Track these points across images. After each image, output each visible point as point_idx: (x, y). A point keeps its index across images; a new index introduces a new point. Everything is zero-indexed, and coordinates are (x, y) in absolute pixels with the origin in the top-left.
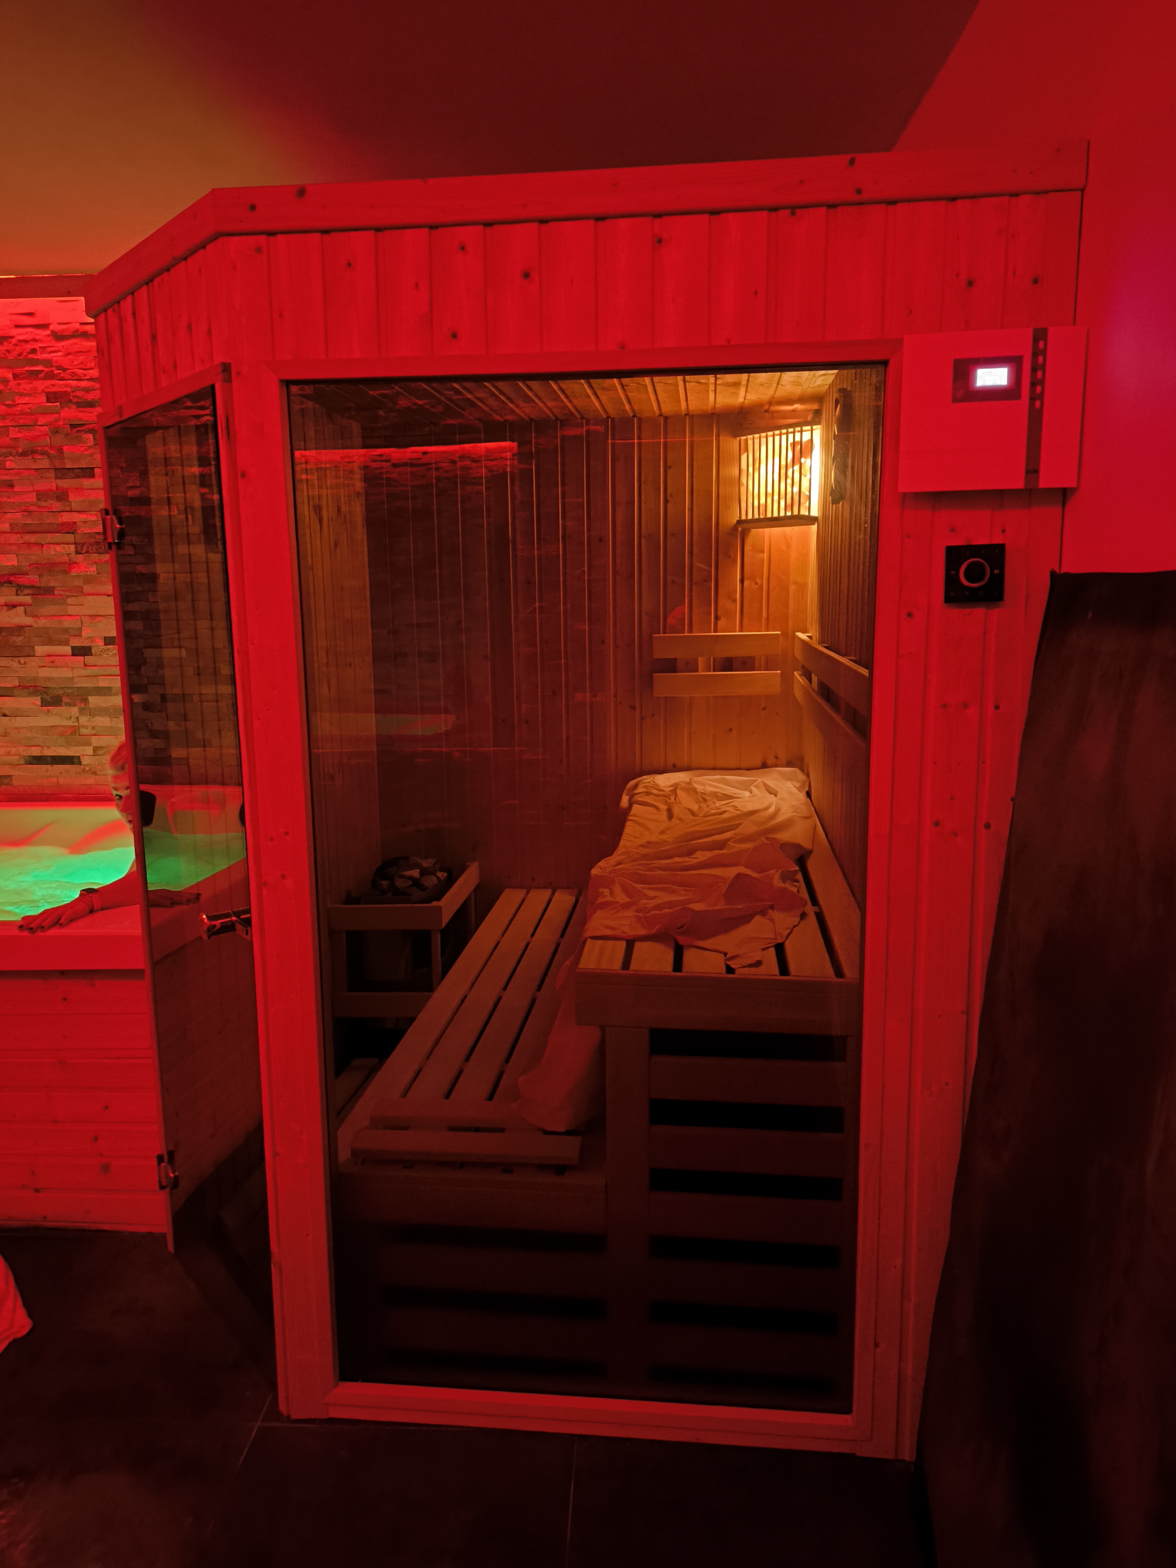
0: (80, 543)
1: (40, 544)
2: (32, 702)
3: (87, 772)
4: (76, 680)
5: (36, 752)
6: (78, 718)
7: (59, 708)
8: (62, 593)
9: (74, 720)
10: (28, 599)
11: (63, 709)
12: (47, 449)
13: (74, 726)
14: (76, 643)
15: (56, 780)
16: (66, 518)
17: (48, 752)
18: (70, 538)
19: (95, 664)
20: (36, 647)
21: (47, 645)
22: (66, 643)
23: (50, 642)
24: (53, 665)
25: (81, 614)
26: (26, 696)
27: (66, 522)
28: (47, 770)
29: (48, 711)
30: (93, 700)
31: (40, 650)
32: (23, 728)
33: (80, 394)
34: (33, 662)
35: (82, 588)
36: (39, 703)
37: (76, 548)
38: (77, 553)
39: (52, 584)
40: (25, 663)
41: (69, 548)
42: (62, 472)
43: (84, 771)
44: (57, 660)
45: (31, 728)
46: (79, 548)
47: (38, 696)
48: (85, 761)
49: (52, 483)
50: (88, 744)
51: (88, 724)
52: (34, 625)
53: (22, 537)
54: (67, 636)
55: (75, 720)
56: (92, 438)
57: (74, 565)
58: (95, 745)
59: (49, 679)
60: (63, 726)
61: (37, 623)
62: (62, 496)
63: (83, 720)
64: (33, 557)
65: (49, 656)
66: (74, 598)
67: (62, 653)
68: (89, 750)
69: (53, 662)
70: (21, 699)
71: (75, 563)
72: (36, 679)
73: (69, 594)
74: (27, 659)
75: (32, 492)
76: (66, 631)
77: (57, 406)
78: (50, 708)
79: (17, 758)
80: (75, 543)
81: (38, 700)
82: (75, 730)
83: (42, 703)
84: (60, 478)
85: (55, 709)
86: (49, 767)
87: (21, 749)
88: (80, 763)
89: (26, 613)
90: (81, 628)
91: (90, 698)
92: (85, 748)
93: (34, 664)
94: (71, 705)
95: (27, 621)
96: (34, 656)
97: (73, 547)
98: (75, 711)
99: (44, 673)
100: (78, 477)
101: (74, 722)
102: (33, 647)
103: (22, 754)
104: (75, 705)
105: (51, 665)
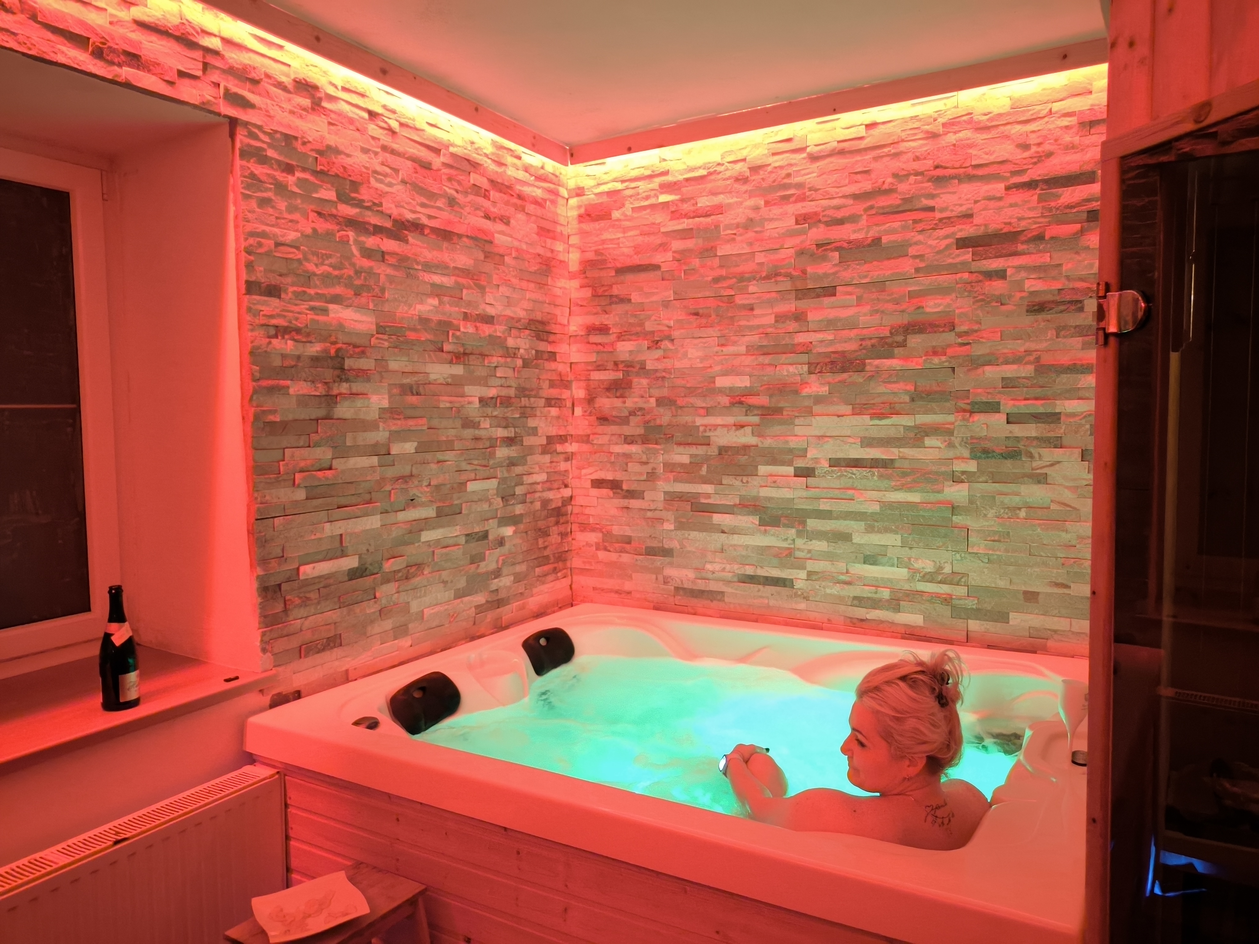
0: (814, 363)
1: (773, 365)
2: (749, 521)
3: (799, 596)
4: (796, 501)
5: (750, 571)
6: (794, 540)
7: (777, 528)
8: (790, 413)
9: (789, 541)
10: (756, 419)
11: (781, 530)
12: (791, 270)
13: (791, 548)
14: (800, 463)
15: (766, 601)
16: (801, 338)
17: (761, 572)
18: (804, 358)
19: (817, 486)
20: (759, 467)
21: (770, 465)
22: (790, 463)
23: (774, 461)
24: (775, 485)
25: (807, 434)
26: (745, 515)
27: (801, 343)
28: (759, 591)
29: (765, 530)
30: (812, 524)
31: (763, 469)
32: (740, 546)
33: (830, 213)
34: (755, 481)
35: (811, 408)
36: (757, 523)
37: (809, 368)
38: (810, 373)
39: (781, 405)
40: (747, 482)
41: (802, 368)
42: (802, 293)
43: (796, 594)
44: (778, 481)
45: (747, 547)
46: (812, 368)
47: (757, 515)
48: (798, 585)
49: (790, 306)
50: (804, 568)
51: (802, 547)
52: (760, 445)
53: (757, 359)
54: (791, 457)
55: (791, 542)
56: (838, 256)
57: (805, 385)
58: (809, 570)
59: (769, 499)
60: (778, 547)
61: (763, 443)
62: (799, 317)
63: (800, 542)
64: (765, 378)
65: (771, 475)
66: (802, 419)
67: (784, 474)
68: (803, 574)
69: (775, 482)
70: (740, 517)
71: (807, 383)
72: (757, 498)
73: (797, 415)
74: (750, 479)
75: (771, 314)
76: (791, 451)
77: (805, 227)
78: (768, 528)
79: (730, 575)
80: (809, 363)
81: (756, 520)
82: (790, 552)
83: (760, 522)
84: (800, 299)
85: (772, 530)
86: (760, 587)
87: (736, 567)
88: (792, 586)
89: (753, 433)
90: (806, 449)
91: (808, 520)
92: (798, 571)
93: (755, 483)
94: (788, 527)
95: (752, 440)
96: (757, 475)
97: (806, 368)
98: (792, 532)
99: (765, 492)
100: (818, 296)
101: (789, 544)
102: (757, 467)
103: (736, 572)
104: (792, 527)
105: (773, 485)
